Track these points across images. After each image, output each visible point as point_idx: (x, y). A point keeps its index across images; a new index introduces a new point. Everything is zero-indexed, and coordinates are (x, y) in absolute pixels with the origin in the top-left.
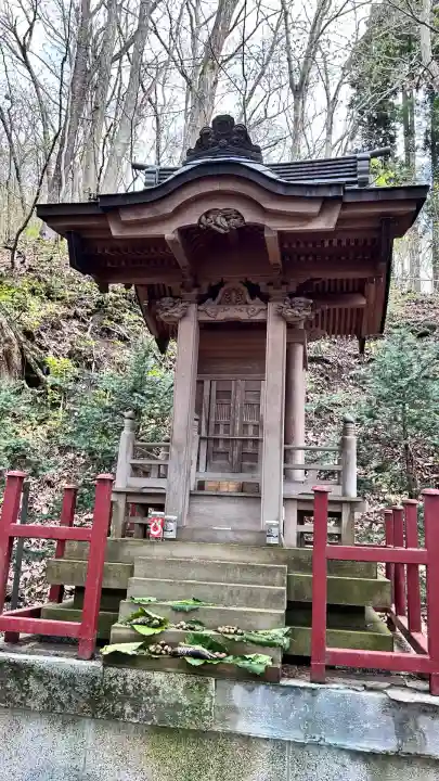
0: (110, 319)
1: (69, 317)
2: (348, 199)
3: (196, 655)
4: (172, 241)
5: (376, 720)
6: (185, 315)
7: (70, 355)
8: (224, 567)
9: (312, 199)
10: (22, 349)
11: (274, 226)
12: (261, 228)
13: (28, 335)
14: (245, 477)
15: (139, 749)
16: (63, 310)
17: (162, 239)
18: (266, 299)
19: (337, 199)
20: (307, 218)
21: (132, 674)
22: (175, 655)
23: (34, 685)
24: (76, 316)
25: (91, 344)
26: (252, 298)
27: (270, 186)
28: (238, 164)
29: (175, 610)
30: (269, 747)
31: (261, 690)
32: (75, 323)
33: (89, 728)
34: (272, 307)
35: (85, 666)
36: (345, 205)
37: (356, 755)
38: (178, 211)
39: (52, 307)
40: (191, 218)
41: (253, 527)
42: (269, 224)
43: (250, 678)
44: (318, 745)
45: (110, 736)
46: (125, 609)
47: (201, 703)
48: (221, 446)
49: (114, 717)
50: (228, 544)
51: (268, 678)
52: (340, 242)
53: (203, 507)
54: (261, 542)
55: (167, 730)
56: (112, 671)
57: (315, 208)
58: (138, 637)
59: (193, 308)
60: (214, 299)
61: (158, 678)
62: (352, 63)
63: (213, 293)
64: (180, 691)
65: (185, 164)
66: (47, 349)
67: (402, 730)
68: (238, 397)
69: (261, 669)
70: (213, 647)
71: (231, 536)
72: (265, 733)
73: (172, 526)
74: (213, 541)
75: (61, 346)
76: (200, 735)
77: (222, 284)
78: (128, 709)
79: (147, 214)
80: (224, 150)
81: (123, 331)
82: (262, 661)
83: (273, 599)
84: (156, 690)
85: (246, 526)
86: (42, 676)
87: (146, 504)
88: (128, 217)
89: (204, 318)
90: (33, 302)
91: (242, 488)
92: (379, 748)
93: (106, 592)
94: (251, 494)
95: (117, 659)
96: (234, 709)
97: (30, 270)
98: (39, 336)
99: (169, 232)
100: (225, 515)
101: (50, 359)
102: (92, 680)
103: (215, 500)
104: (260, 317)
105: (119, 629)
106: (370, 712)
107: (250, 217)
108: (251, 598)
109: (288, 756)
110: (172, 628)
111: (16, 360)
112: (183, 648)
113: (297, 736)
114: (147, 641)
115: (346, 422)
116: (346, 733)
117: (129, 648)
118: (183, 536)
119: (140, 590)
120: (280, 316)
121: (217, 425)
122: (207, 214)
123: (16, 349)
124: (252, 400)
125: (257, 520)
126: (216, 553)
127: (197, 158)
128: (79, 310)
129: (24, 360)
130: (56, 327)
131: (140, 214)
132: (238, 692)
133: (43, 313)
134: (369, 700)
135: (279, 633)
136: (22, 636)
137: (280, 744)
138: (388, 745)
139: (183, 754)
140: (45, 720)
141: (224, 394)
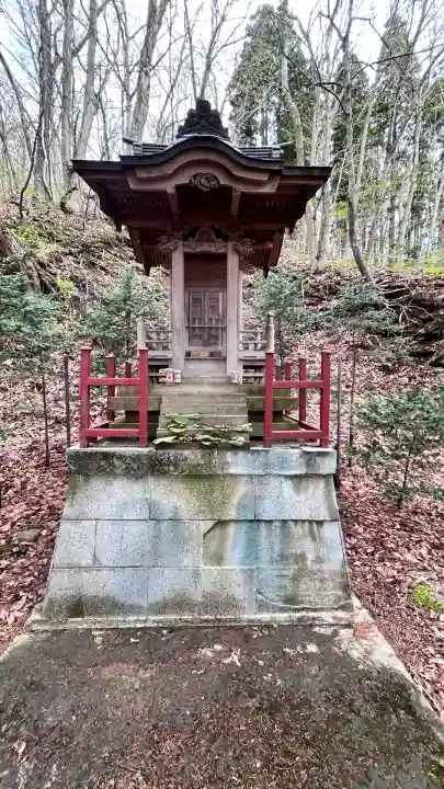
0: (94, 256)
1: (66, 254)
2: (285, 173)
3: (206, 440)
4: (172, 195)
5: (297, 461)
6: (175, 248)
7: (71, 279)
8: (212, 396)
9: (262, 171)
10: (39, 275)
11: (240, 188)
12: (229, 189)
13: (42, 265)
14: (212, 349)
15: (179, 486)
16: (61, 249)
17: (165, 192)
18: (226, 239)
19: (278, 173)
20: (259, 184)
21: (172, 452)
22: (195, 441)
23: (116, 462)
24: (71, 254)
25: (83, 272)
26: (218, 238)
27: (237, 159)
28: (216, 140)
29: (190, 419)
30: (245, 478)
31: (241, 454)
32: (71, 258)
33: (151, 481)
34: (230, 244)
35: (145, 450)
36: (284, 177)
37: (287, 477)
38: (176, 172)
39: (54, 247)
40: (184, 179)
41: (223, 375)
42: (235, 186)
43: (235, 448)
44: (270, 475)
45: (164, 482)
46: (162, 421)
47: (210, 463)
48: (197, 332)
49: (164, 474)
50: (214, 384)
51: (245, 448)
52: (275, 202)
53: (192, 366)
54: (229, 382)
55: (194, 476)
56: (161, 452)
57: (264, 178)
58: (173, 434)
59: (181, 242)
60: (193, 237)
61: (187, 453)
62: (231, 86)
63: (192, 234)
64: (199, 457)
65: (178, 137)
66: (55, 275)
67: (308, 465)
68: (207, 303)
69: (241, 443)
70: (214, 435)
71: (212, 380)
72: (244, 472)
73: (179, 376)
74: (201, 383)
75: (64, 273)
76: (210, 477)
77: (197, 228)
78: (172, 468)
79: (155, 174)
80: (204, 129)
81: (103, 264)
82: (241, 440)
83: (241, 410)
84: (186, 459)
85: (218, 375)
86: (121, 457)
87: (157, 366)
88: (142, 174)
89: (188, 250)
90: (41, 244)
91: (212, 354)
92: (298, 472)
93: (150, 413)
94: (218, 358)
95: (163, 446)
96: (228, 463)
97: (34, 220)
98: (49, 266)
99: (169, 187)
100: (207, 369)
101: (59, 282)
102: (150, 457)
103: (198, 362)
104: (222, 251)
105: (160, 430)
106: (294, 458)
107: (223, 181)
108: (229, 411)
109: (255, 481)
110: (190, 428)
111: (37, 282)
112: (200, 437)
113: (261, 472)
114: (179, 435)
115: (269, 316)
116: (283, 468)
117: (169, 440)
118: (186, 381)
119: (167, 410)
120: (236, 251)
121: (194, 320)
122: (195, 177)
123: (36, 274)
124: (214, 304)
125: (226, 372)
126: (207, 389)
127: (187, 133)
128: (73, 250)
129: (42, 283)
130: (59, 260)
131: (150, 173)
132: (229, 456)
133: (48, 251)
134: (294, 453)
135: (247, 426)
136: (98, 438)
137: (251, 476)
138: (303, 471)
139: (203, 486)
140: (125, 479)
141: (197, 301)
